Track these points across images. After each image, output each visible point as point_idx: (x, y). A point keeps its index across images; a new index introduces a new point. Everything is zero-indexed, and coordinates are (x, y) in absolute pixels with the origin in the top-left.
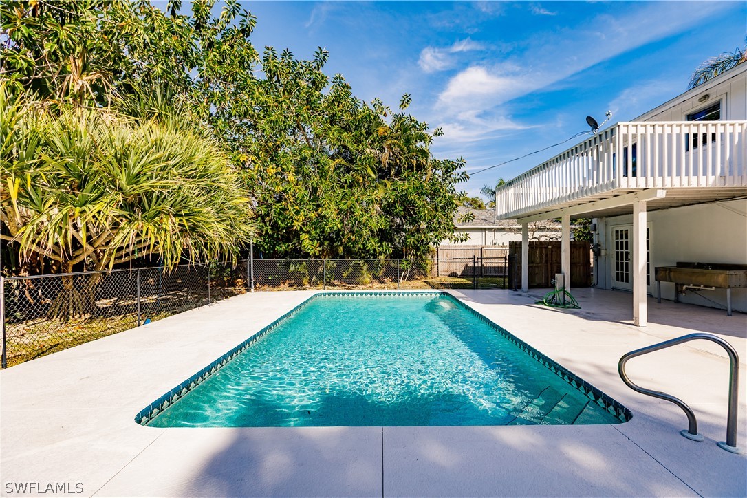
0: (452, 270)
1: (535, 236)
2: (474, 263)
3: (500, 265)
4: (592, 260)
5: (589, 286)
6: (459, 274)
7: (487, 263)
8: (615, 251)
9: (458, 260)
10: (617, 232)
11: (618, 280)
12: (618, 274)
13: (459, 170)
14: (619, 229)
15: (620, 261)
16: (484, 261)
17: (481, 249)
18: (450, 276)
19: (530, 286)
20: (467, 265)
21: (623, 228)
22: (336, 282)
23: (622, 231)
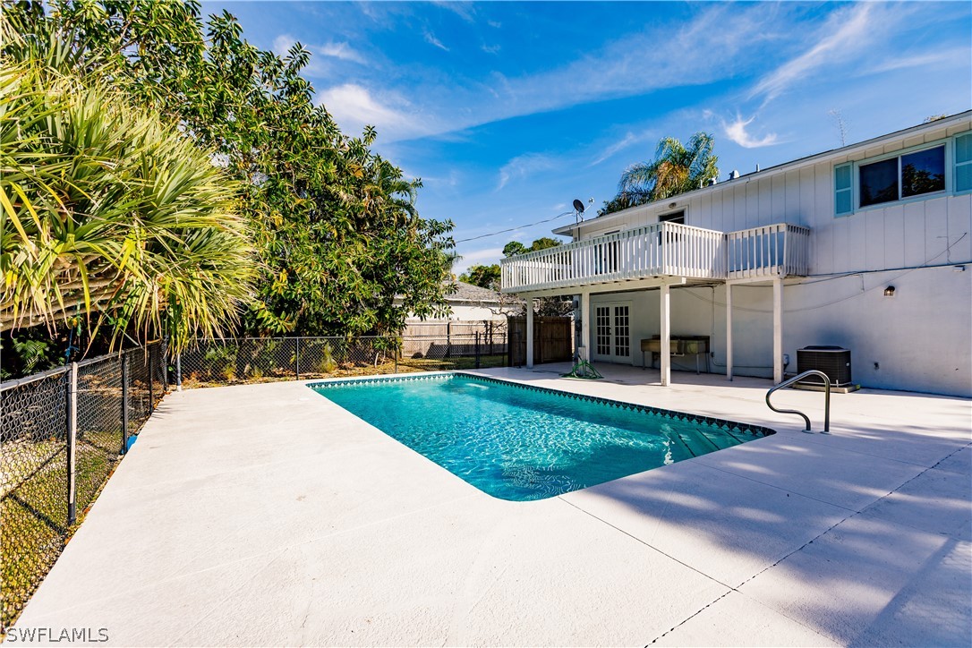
0: (416, 349)
1: (502, 311)
2: (477, 340)
3: (470, 343)
4: (573, 336)
5: (571, 361)
6: (424, 354)
7: (455, 341)
8: (597, 326)
9: (424, 338)
10: (598, 309)
11: (599, 352)
12: (599, 347)
13: (446, 235)
14: (601, 306)
15: (601, 336)
16: (451, 338)
17: (448, 326)
18: (413, 357)
19: (536, 362)
20: (432, 344)
21: (605, 306)
22: (279, 371)
23: (603, 309)
